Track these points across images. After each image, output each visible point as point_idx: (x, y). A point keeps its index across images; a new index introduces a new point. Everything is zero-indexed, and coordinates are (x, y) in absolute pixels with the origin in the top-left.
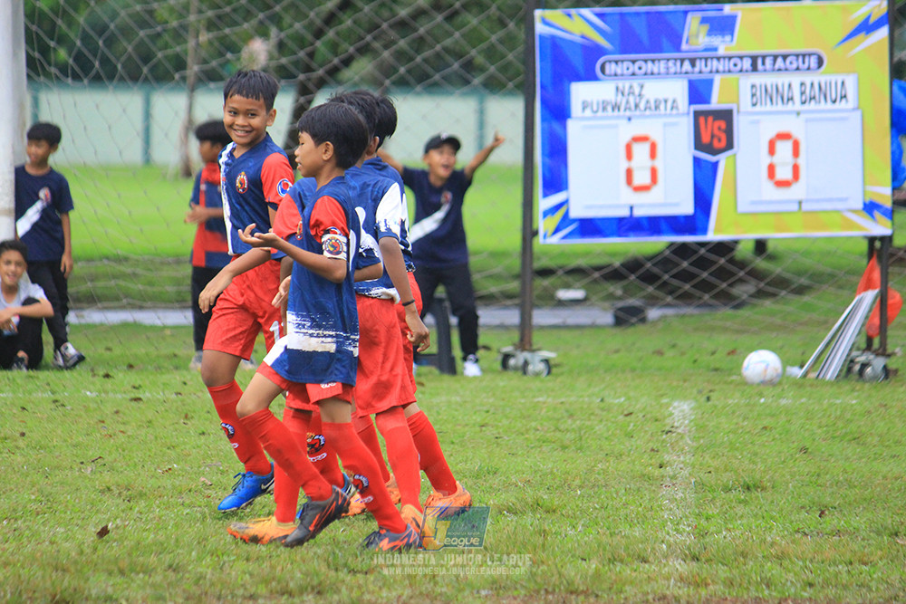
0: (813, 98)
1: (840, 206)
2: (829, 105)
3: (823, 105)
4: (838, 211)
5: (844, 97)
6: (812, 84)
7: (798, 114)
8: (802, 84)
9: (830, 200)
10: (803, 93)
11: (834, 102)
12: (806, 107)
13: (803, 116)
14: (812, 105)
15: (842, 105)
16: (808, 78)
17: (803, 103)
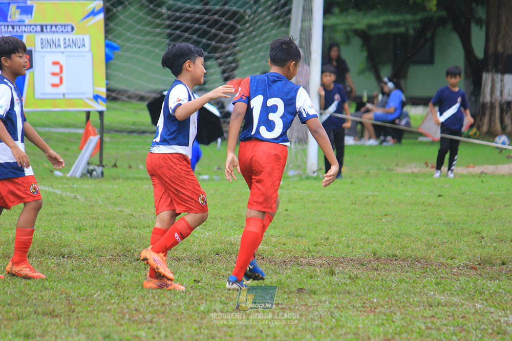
0: (69, 46)
1: (82, 96)
2: (77, 49)
3: (74, 49)
4: (81, 99)
5: (84, 45)
6: (69, 40)
7: (63, 53)
8: (65, 39)
9: (77, 93)
10: (65, 43)
11: (79, 47)
12: (67, 50)
13: (65, 54)
14: (69, 49)
15: (83, 49)
16: (67, 36)
17: (65, 48)
